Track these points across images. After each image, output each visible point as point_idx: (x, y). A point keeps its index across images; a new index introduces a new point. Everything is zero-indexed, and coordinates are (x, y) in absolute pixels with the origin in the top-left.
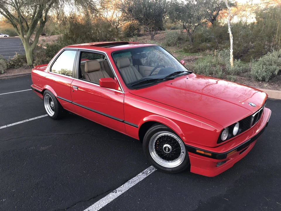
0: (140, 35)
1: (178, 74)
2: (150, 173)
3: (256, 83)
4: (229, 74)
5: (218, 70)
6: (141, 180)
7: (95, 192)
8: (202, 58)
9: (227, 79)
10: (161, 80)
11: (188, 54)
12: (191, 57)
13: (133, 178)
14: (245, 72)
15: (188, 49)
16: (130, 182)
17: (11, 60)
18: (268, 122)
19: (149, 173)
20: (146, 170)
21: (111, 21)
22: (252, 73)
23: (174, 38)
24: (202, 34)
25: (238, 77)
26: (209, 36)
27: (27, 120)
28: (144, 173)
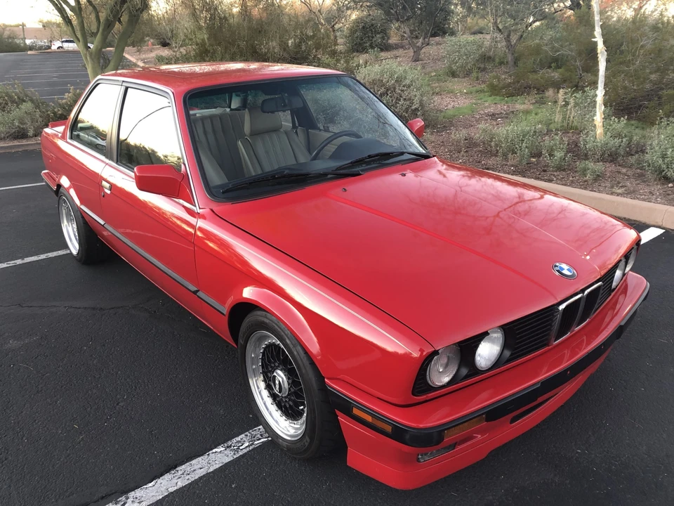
0: (386, 48)
1: (385, 160)
2: (248, 449)
3: (657, 188)
4: (586, 157)
5: (555, 145)
6: (211, 470)
7: (71, 497)
8: (527, 112)
9: (576, 172)
10: (322, 177)
11: (498, 98)
12: (501, 106)
13: (194, 462)
14: (637, 152)
15: (501, 85)
16: (180, 473)
17: (60, 104)
18: (623, 324)
19: (247, 447)
20: (238, 439)
21: (319, 11)
22: (647, 157)
23: (466, 55)
24: (539, 46)
25: (611, 168)
26: (559, 51)
27: (19, 262)
28: (230, 446)
